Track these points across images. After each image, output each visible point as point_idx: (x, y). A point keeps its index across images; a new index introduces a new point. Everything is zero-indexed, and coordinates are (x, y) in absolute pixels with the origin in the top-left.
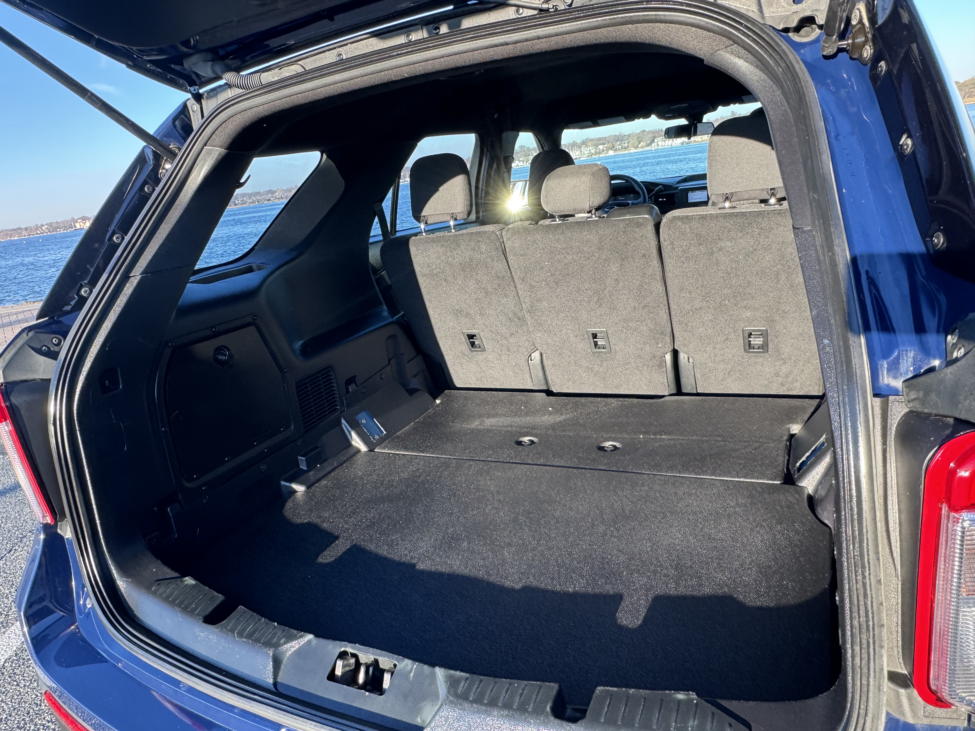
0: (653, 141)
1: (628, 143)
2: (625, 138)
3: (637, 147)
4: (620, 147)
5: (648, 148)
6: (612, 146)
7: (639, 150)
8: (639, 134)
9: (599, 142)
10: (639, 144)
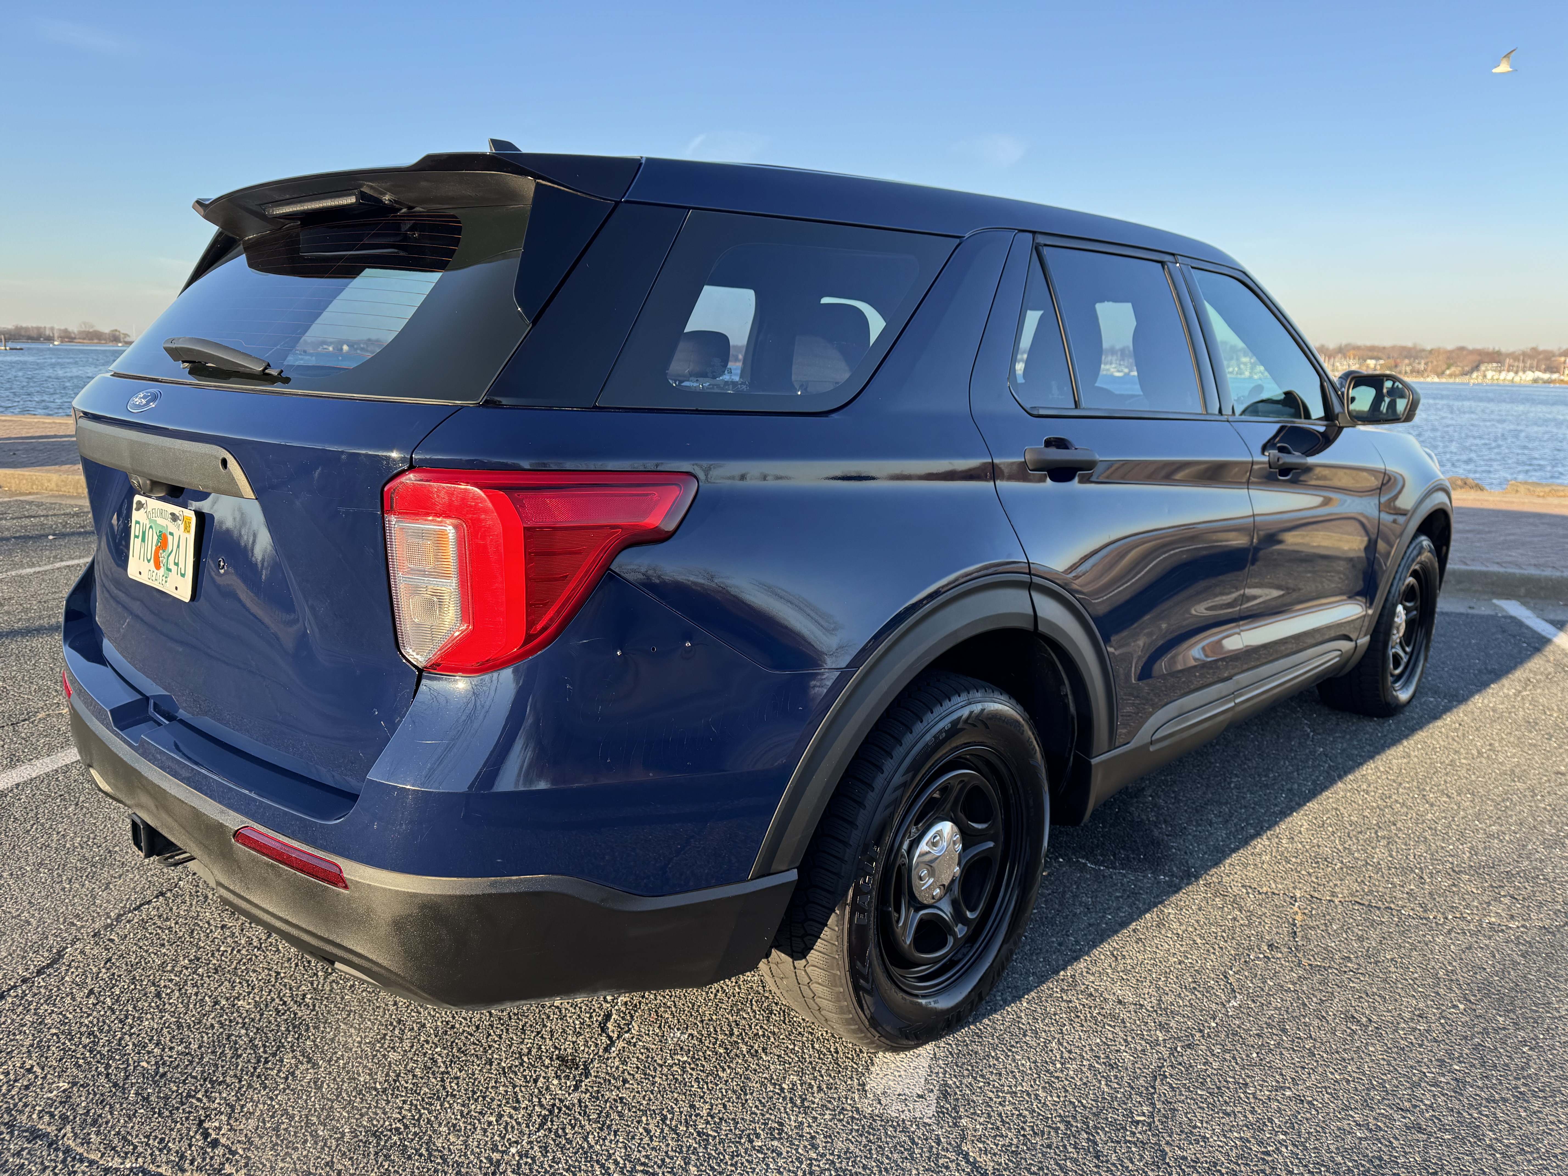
0: (1476, 368)
1: (1426, 364)
2: (1423, 354)
3: (1443, 373)
4: (1408, 369)
5: (1465, 379)
6: (1393, 364)
7: (1444, 380)
8: (1451, 352)
9: (1370, 354)
10: (1448, 368)
